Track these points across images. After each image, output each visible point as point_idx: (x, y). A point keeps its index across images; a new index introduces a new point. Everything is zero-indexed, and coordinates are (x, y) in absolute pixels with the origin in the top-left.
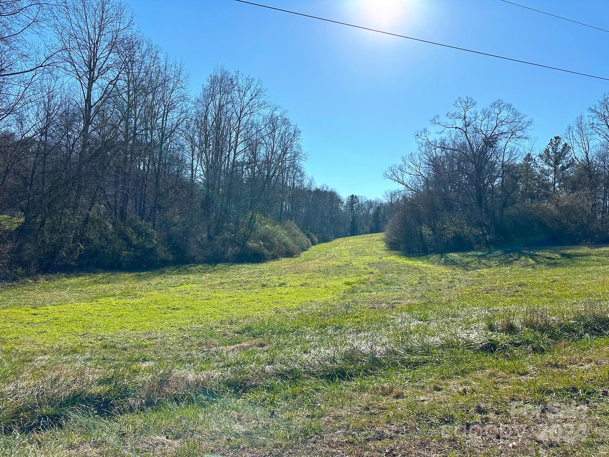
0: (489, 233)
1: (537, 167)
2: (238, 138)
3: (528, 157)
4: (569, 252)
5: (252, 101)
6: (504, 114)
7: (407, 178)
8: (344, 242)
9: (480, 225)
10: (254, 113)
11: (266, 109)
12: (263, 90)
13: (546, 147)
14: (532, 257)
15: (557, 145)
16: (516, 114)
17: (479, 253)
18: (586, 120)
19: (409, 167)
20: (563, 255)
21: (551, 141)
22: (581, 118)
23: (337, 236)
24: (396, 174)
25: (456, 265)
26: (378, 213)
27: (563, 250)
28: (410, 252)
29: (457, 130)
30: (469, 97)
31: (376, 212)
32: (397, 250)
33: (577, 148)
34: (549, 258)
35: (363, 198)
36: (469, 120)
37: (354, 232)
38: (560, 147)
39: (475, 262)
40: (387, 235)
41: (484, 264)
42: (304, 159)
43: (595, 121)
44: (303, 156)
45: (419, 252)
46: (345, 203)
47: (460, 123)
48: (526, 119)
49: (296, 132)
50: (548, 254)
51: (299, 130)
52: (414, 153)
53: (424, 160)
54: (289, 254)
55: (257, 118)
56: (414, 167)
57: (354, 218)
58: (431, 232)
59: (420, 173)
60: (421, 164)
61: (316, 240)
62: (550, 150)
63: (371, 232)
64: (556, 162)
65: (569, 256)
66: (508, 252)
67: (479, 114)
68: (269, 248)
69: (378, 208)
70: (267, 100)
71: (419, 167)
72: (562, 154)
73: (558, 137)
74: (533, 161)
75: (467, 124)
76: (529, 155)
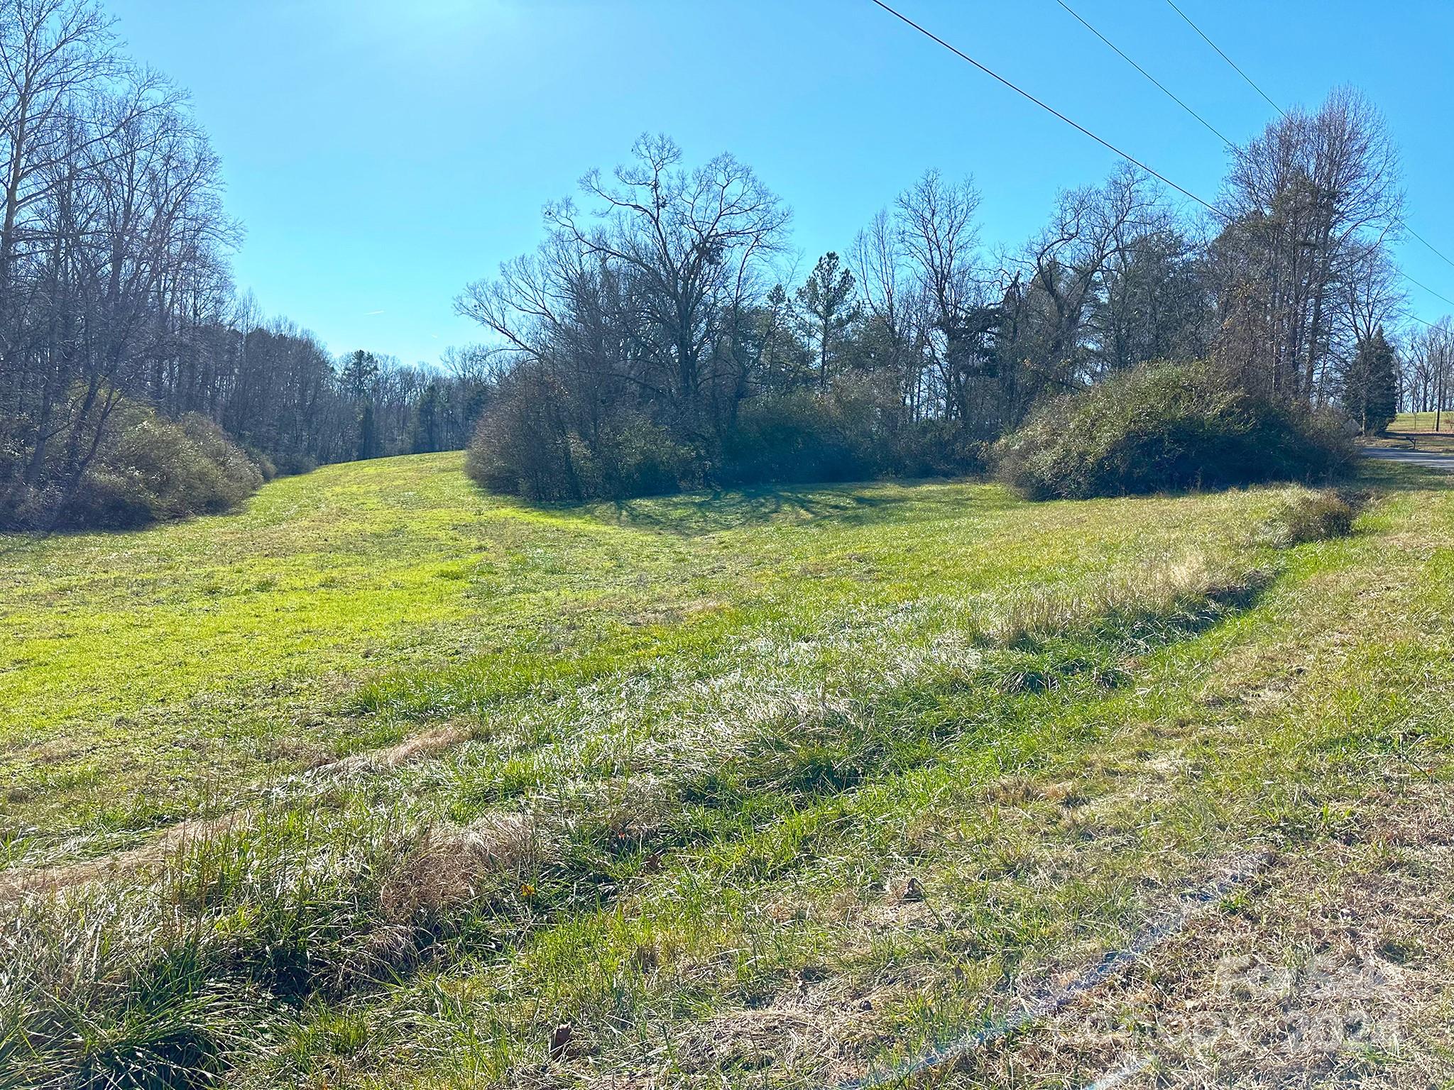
0: (710, 455)
1: (792, 316)
2: (19, 155)
3: (777, 295)
4: (868, 493)
5: (64, 46)
6: (734, 190)
7: (513, 318)
8: (352, 474)
9: (690, 437)
10: (73, 86)
11: (115, 79)
12: (106, 20)
13: (812, 275)
14: (804, 504)
15: (830, 272)
16: (761, 194)
17: (697, 499)
18: (892, 223)
19: (519, 291)
20: (860, 500)
21: (820, 260)
22: (882, 217)
23: (325, 460)
24: (487, 305)
25: (657, 524)
26: (432, 401)
27: (856, 489)
28: (541, 499)
29: (639, 213)
30: (666, 136)
31: (427, 399)
32: (509, 493)
33: (873, 281)
34: (836, 507)
35: (390, 362)
36: (665, 192)
37: (368, 448)
38: (837, 276)
39: (695, 518)
40: (476, 457)
41: (715, 521)
42: (231, 241)
43: (909, 227)
44: (228, 232)
45: (561, 498)
46: (339, 372)
47: (645, 197)
48: (780, 207)
49: (205, 163)
50: (833, 501)
51: (215, 155)
52: (528, 256)
53: (553, 277)
54: (216, 506)
55: (80, 100)
56: (529, 291)
57: (368, 411)
58: (588, 453)
59: (544, 308)
60: (547, 286)
61: (270, 466)
62: (819, 281)
63: (417, 450)
64: (829, 310)
65: (872, 502)
66: (755, 496)
67: (689, 180)
68: (160, 489)
69: (432, 388)
70: (118, 52)
71: (541, 293)
72: (840, 293)
73: (834, 254)
74: (787, 302)
75: (660, 202)
76: (778, 288)
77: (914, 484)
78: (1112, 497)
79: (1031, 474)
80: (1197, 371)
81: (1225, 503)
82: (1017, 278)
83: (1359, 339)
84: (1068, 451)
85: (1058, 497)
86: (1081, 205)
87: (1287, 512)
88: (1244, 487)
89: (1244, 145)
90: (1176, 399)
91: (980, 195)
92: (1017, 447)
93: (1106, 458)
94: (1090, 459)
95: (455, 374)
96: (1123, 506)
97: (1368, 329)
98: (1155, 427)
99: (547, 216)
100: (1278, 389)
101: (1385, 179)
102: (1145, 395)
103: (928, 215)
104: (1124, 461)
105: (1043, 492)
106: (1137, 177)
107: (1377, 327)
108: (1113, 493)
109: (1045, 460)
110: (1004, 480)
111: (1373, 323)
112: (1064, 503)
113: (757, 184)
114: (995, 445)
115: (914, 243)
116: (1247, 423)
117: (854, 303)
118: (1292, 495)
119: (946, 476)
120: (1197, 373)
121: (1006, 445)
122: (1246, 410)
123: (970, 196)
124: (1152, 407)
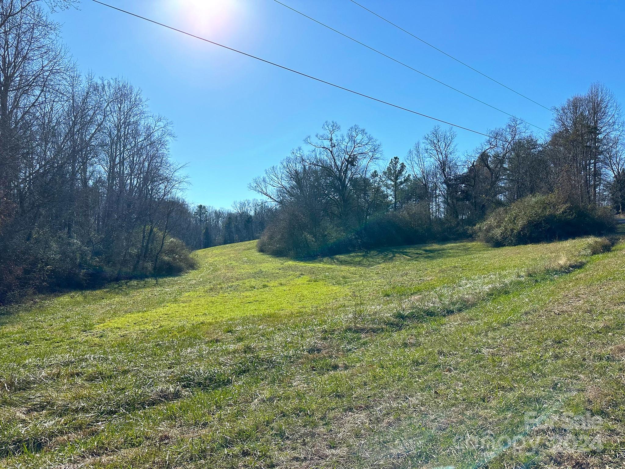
1: (382, 182)
3: (375, 174)
4: (428, 248)
7: (270, 189)
13: (389, 166)
14: (404, 253)
15: (396, 164)
16: (370, 139)
17: (360, 254)
18: (422, 146)
19: (272, 179)
20: (426, 251)
21: (391, 160)
22: (418, 144)
24: (260, 185)
26: (230, 223)
27: (421, 247)
30: (334, 122)
31: (227, 222)
34: (418, 254)
35: (211, 209)
36: (335, 142)
37: (208, 243)
38: (399, 166)
39: (364, 261)
41: (373, 261)
43: (429, 147)
46: (193, 214)
48: (377, 143)
50: (414, 251)
56: (276, 179)
57: (207, 229)
59: (282, 185)
60: (283, 177)
62: (391, 168)
64: (396, 179)
65: (431, 251)
66: (383, 252)
67: (345, 137)
69: (229, 218)
71: (280, 180)
72: (400, 172)
73: (397, 157)
74: (379, 176)
75: (333, 145)
76: (375, 172)
77: (445, 244)
78: (525, 245)
79: (493, 238)
80: (552, 197)
81: (568, 244)
82: (474, 163)
83: (615, 174)
84: (506, 229)
85: (504, 246)
86: (497, 135)
87: (590, 246)
88: (574, 239)
89: (559, 107)
90: (545, 208)
91: (456, 133)
92: (485, 228)
93: (521, 231)
94: (515, 231)
95: (236, 211)
96: (530, 247)
97: (618, 170)
98: (538, 219)
99: (292, 154)
100: (582, 202)
101: (616, 116)
102: (533, 207)
103: (436, 142)
104: (528, 231)
105: (498, 244)
106: (518, 123)
107: (622, 169)
108: (526, 243)
109: (498, 232)
110: (481, 241)
111: (620, 168)
112: (507, 248)
113: (368, 135)
114: (474, 228)
115: (431, 152)
116: (572, 215)
117: (407, 175)
118: (591, 240)
119: (455, 240)
120: (551, 198)
121: (480, 227)
122: (571, 211)
123: (452, 134)
124: (536, 211)
